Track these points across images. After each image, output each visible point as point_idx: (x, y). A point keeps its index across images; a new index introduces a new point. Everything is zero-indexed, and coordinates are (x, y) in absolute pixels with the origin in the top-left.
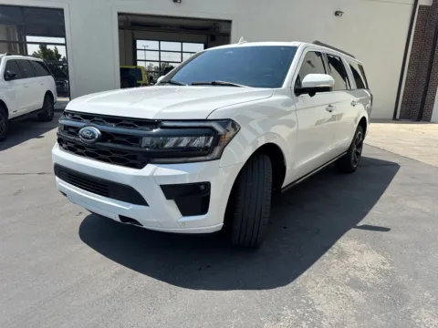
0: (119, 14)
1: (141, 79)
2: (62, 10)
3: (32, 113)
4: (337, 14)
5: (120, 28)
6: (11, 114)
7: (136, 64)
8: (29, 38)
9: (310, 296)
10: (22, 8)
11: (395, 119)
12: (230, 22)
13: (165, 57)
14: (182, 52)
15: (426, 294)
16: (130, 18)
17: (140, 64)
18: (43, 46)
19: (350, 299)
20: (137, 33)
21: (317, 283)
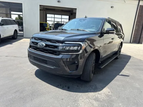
0: (40, 6)
1: (47, 27)
2: (22, 4)
3: (9, 36)
4: (112, 7)
5: (40, 10)
6: (2, 37)
7: (46, 22)
8: (12, 13)
9: (79, 103)
10: (9, 3)
11: (130, 42)
12: (76, 9)
13: (56, 20)
14: (61, 18)
15: (120, 104)
16: (45, 7)
17: (48, 22)
18: (19, 15)
19: (93, 105)
20: (47, 12)
21: (83, 98)
